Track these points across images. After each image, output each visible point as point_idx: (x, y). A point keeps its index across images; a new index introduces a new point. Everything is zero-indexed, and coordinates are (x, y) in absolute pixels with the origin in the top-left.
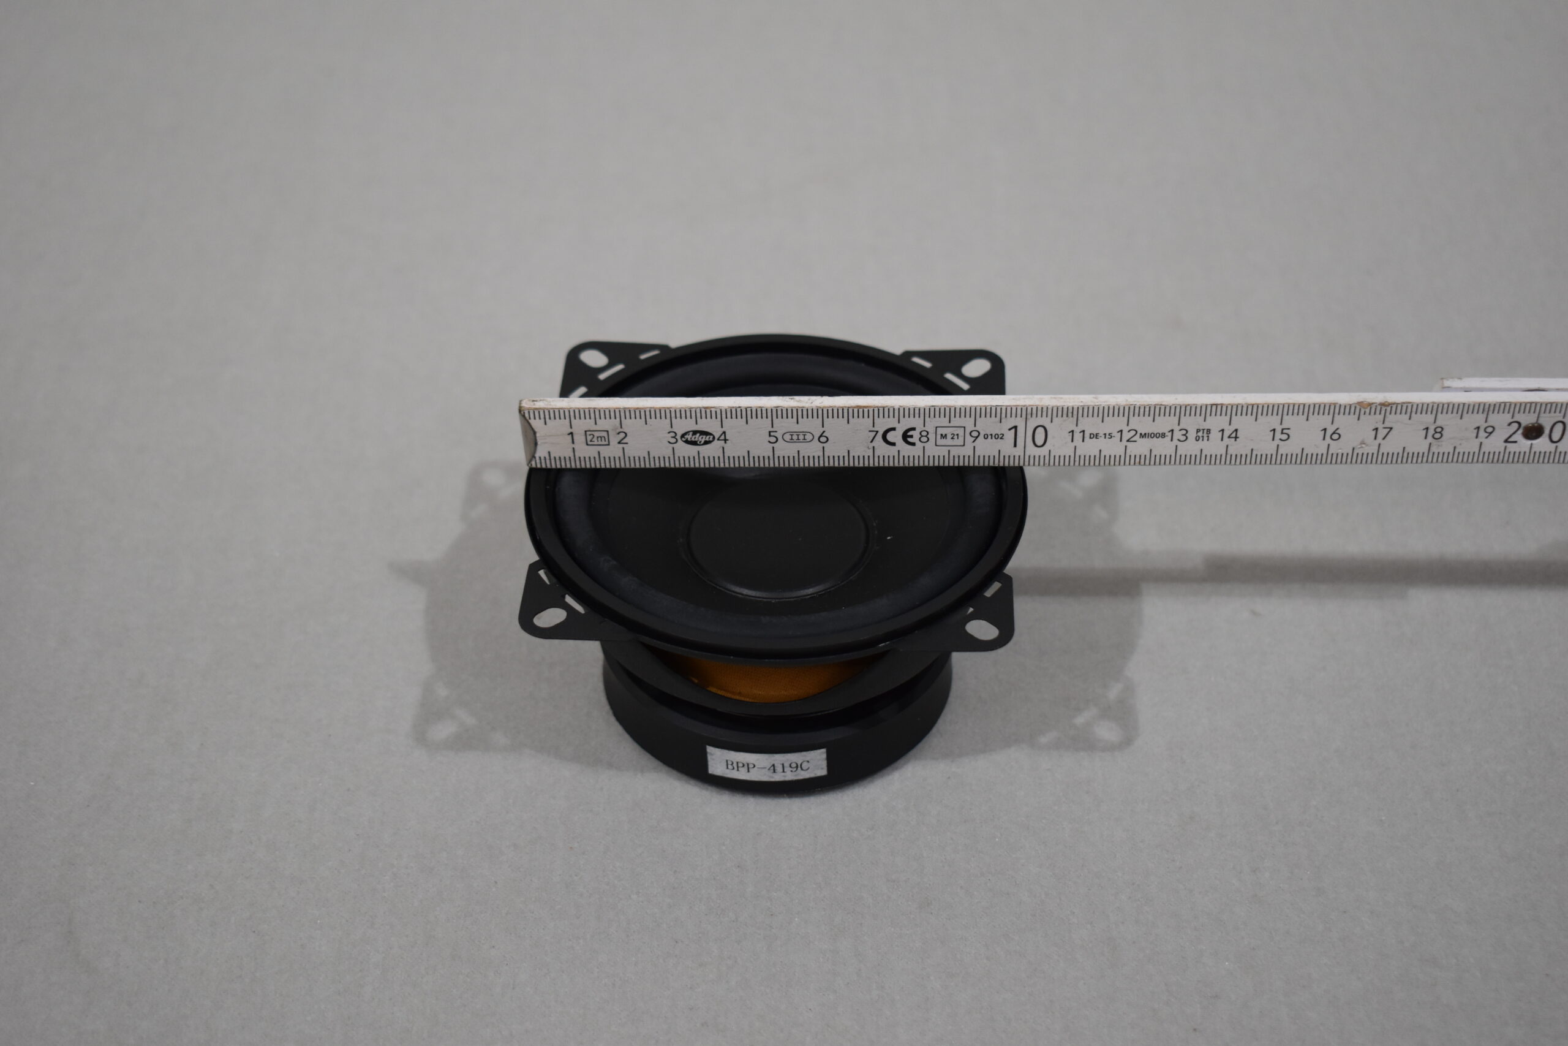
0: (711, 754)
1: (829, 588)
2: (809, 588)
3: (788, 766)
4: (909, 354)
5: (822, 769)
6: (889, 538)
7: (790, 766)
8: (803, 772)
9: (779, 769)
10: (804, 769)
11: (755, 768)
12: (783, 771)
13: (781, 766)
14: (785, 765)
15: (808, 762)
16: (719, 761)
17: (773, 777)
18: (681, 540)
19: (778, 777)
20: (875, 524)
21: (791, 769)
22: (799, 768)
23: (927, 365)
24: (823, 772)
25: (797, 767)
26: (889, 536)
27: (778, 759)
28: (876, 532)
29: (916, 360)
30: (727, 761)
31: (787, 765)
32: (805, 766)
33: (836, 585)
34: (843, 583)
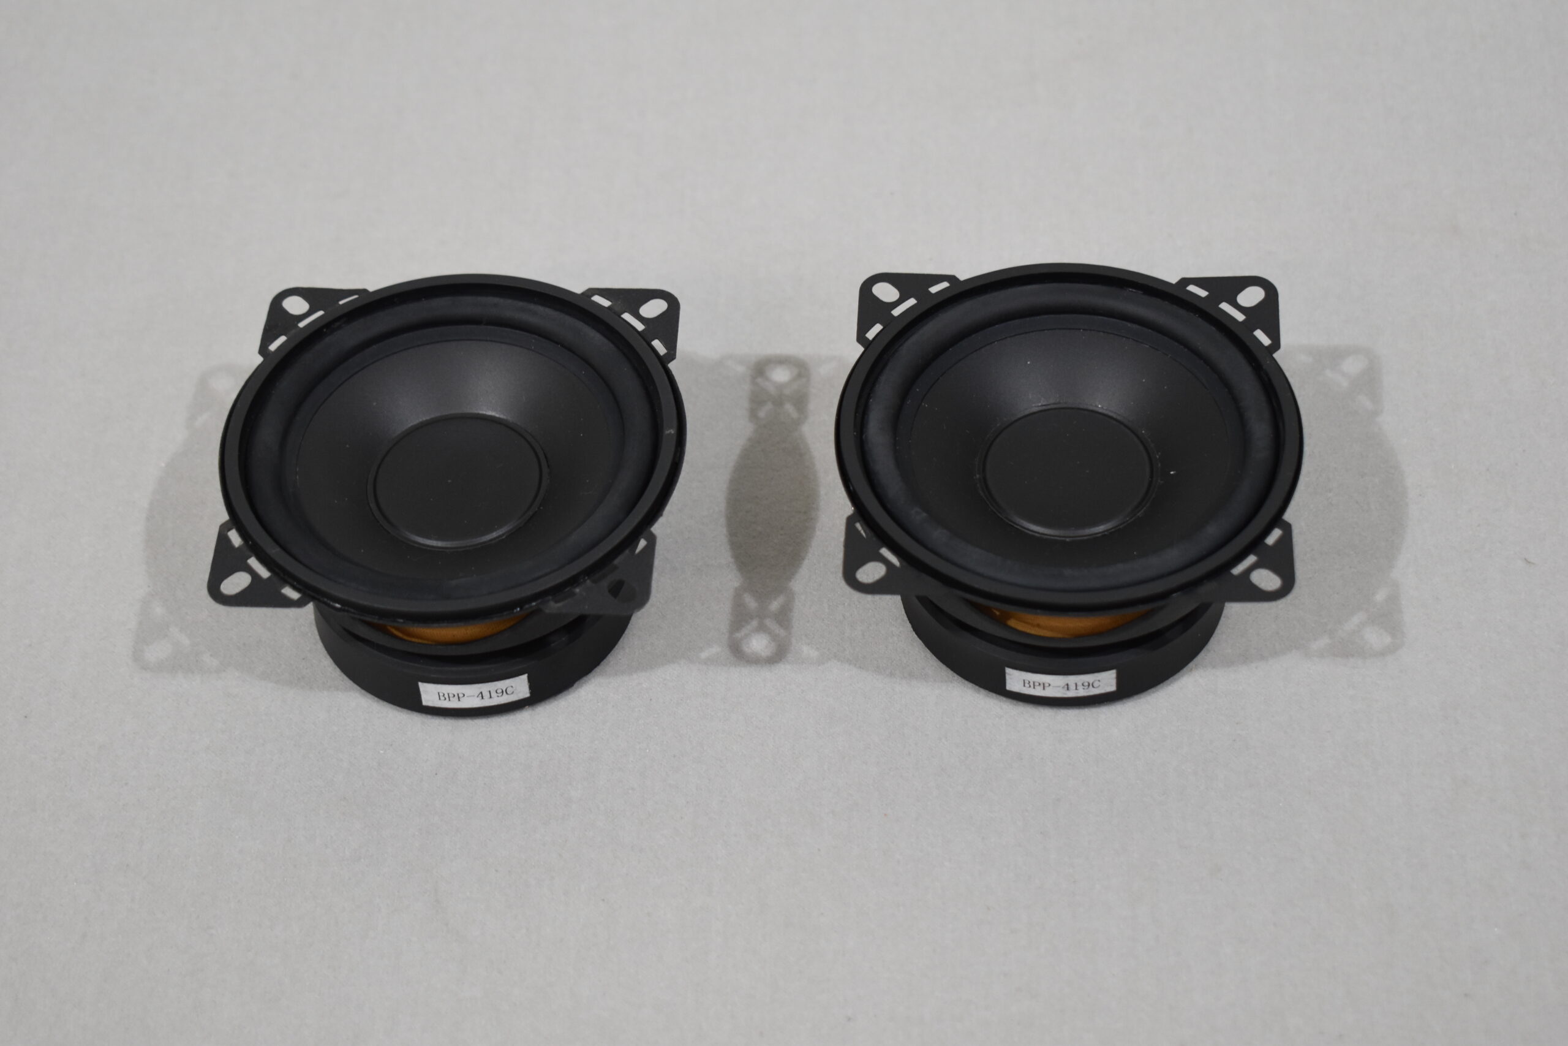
0: (1010, 675)
1: (1119, 525)
2: (1100, 526)
3: (1081, 684)
4: (1185, 282)
5: (1111, 686)
6: (1172, 473)
7: (1083, 685)
8: (1093, 689)
9: (1073, 687)
10: (1095, 686)
11: (1051, 687)
12: (1076, 689)
13: (1075, 685)
14: (1078, 684)
15: (1099, 681)
16: (1016, 680)
17: (1066, 694)
18: (978, 476)
19: (1071, 694)
20: (1158, 457)
21: (1083, 687)
22: (1091, 686)
23: (1203, 293)
24: (1112, 687)
25: (1089, 685)
26: (1172, 471)
27: (1072, 679)
28: (1159, 465)
29: (1192, 288)
30: (1024, 681)
31: (1079, 684)
32: (1096, 685)
33: (1124, 523)
34: (1132, 519)
